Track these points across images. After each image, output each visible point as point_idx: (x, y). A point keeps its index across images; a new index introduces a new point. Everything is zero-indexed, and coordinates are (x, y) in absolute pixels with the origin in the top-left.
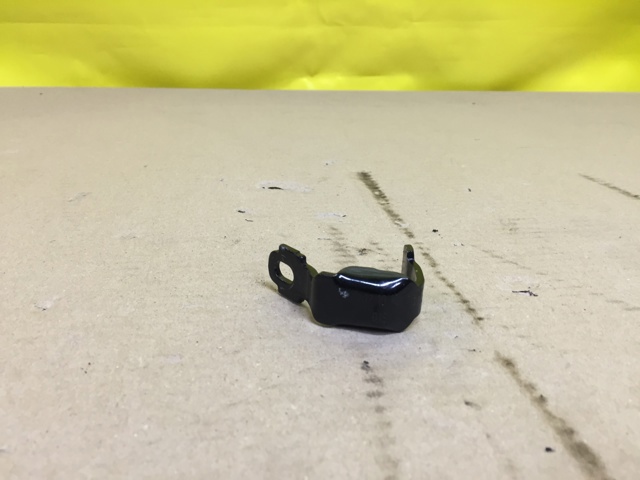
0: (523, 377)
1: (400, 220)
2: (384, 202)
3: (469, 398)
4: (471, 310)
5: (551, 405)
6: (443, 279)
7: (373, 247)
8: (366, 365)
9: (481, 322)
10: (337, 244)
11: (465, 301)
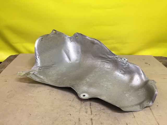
0: (92, 121)
3: (87, 123)
5: (93, 124)
6: (91, 108)
8: (79, 119)
9: (92, 114)
11: (91, 111)
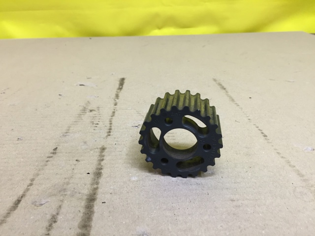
0: (103, 154)
1: (118, 99)
2: (119, 91)
3: (79, 159)
4: (110, 132)
5: (103, 163)
6: (111, 121)
7: (96, 109)
8: (55, 149)
9: (109, 136)
10: (85, 108)
11: (110, 129)
